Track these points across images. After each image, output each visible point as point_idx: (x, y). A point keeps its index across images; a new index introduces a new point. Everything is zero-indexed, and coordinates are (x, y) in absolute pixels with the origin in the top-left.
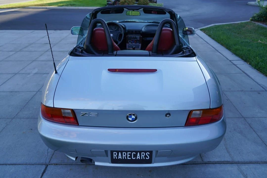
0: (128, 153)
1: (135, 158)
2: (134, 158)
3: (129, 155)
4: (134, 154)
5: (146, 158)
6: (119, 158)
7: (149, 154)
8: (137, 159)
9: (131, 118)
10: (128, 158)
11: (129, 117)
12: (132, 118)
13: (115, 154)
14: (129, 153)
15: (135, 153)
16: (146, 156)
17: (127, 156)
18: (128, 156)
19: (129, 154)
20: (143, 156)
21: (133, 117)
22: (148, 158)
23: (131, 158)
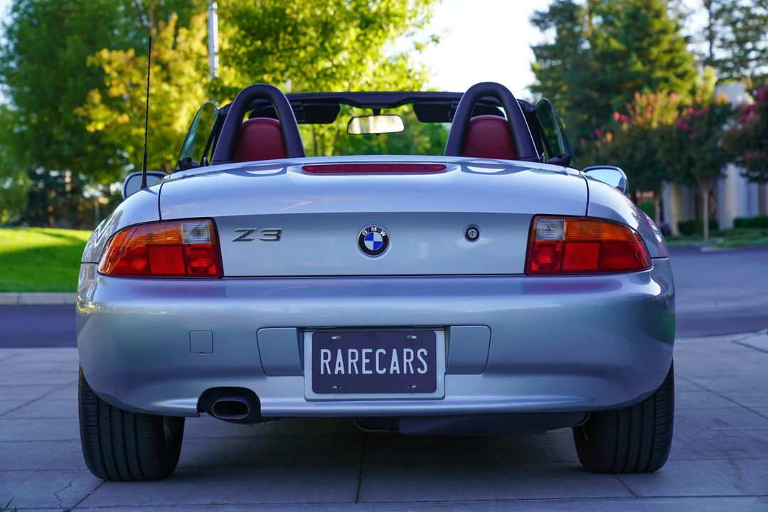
0: (364, 351)
1: (385, 370)
2: (381, 369)
3: (368, 361)
4: (381, 354)
5: (419, 370)
6: (336, 372)
7: (426, 354)
8: (391, 372)
9: (372, 243)
10: (364, 372)
11: (366, 240)
12: (375, 240)
13: (326, 358)
14: (366, 353)
15: (384, 352)
16: (417, 364)
17: (359, 364)
18: (365, 361)
19: (368, 355)
20: (410, 361)
21: (378, 237)
22: (423, 369)
23: (373, 368)
